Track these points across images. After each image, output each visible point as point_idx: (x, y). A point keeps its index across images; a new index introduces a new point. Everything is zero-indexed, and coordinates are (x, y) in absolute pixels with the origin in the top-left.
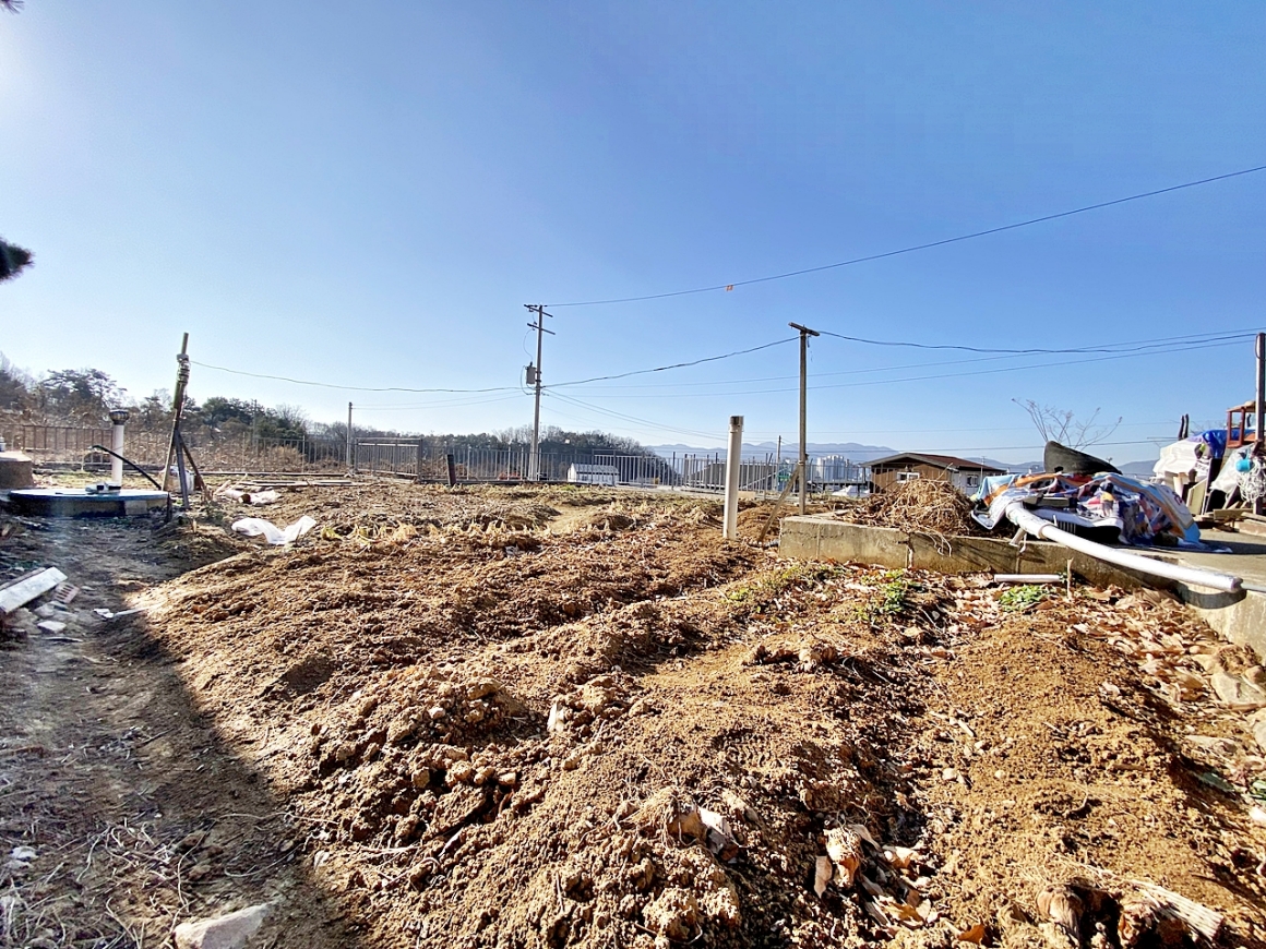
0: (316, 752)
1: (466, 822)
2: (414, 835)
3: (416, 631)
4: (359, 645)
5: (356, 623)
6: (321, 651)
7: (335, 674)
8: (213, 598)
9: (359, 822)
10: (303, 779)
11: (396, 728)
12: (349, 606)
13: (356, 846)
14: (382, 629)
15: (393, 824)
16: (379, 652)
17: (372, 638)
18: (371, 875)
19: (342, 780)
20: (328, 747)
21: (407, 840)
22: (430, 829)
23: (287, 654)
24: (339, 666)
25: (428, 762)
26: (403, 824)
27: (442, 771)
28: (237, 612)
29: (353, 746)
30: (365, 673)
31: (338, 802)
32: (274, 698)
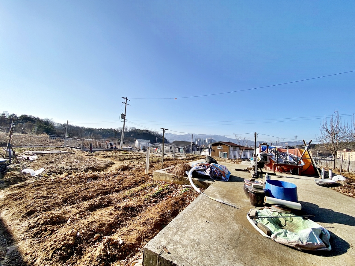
0: (29, 226)
1: (48, 235)
2: (41, 237)
3: (53, 204)
4: (41, 207)
5: (42, 202)
6: (34, 208)
7: (35, 213)
8: (15, 195)
9: (33, 236)
10: (26, 230)
11: (41, 222)
12: (42, 198)
13: (32, 239)
14: (47, 203)
15: (38, 236)
16: (45, 208)
17: (44, 205)
18: (33, 242)
19: (32, 230)
20: (30, 225)
21: (39, 238)
22: (43, 236)
23: (27, 209)
24: (36, 211)
25: (45, 227)
26: (39, 236)
27: (47, 228)
28: (19, 199)
29: (34, 225)
30: (41, 213)
31: (30, 233)
32: (23, 217)
